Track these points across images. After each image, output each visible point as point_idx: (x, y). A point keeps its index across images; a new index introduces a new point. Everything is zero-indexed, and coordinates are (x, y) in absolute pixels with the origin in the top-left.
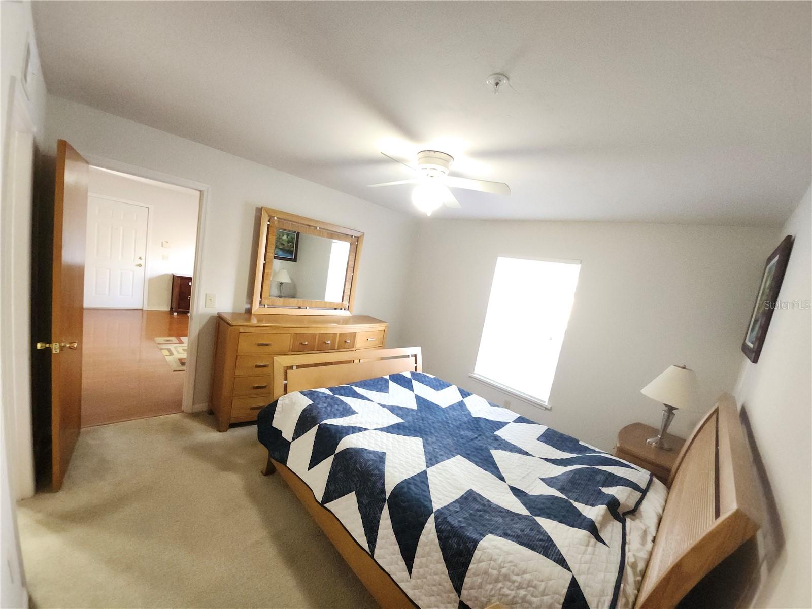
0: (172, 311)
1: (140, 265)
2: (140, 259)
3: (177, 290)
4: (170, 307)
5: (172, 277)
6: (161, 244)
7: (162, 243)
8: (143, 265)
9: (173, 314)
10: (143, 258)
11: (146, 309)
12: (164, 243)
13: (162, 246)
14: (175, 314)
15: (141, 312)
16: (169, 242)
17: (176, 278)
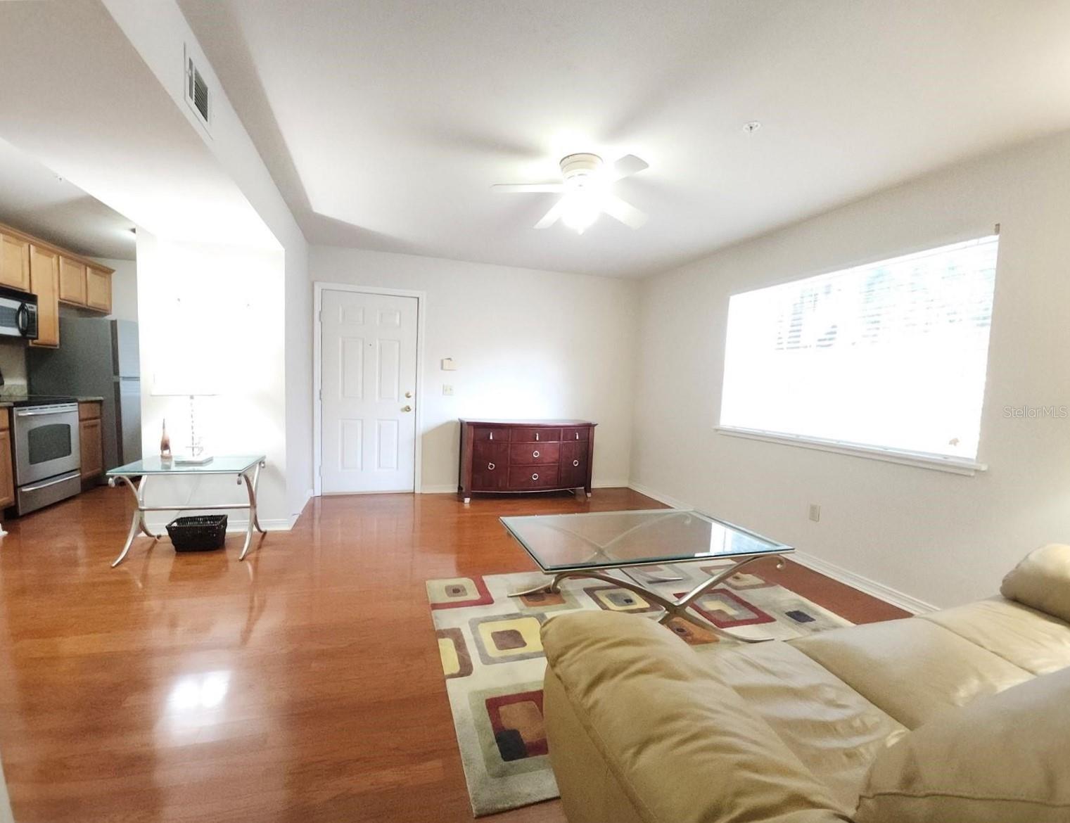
0: (460, 495)
1: (408, 409)
2: (408, 396)
3: (468, 451)
4: (457, 485)
5: (459, 425)
6: (439, 365)
7: (442, 361)
8: (412, 408)
9: (463, 502)
10: (412, 394)
11: (420, 492)
12: (446, 362)
13: (442, 368)
14: (467, 500)
15: (411, 497)
16: (452, 358)
17: (465, 427)
